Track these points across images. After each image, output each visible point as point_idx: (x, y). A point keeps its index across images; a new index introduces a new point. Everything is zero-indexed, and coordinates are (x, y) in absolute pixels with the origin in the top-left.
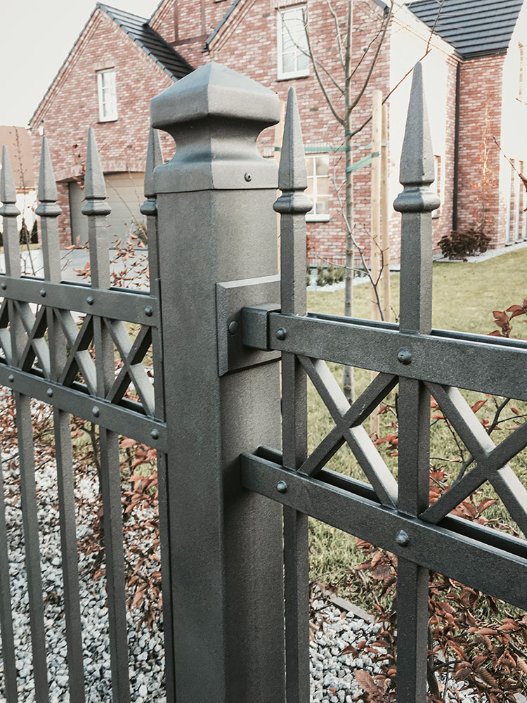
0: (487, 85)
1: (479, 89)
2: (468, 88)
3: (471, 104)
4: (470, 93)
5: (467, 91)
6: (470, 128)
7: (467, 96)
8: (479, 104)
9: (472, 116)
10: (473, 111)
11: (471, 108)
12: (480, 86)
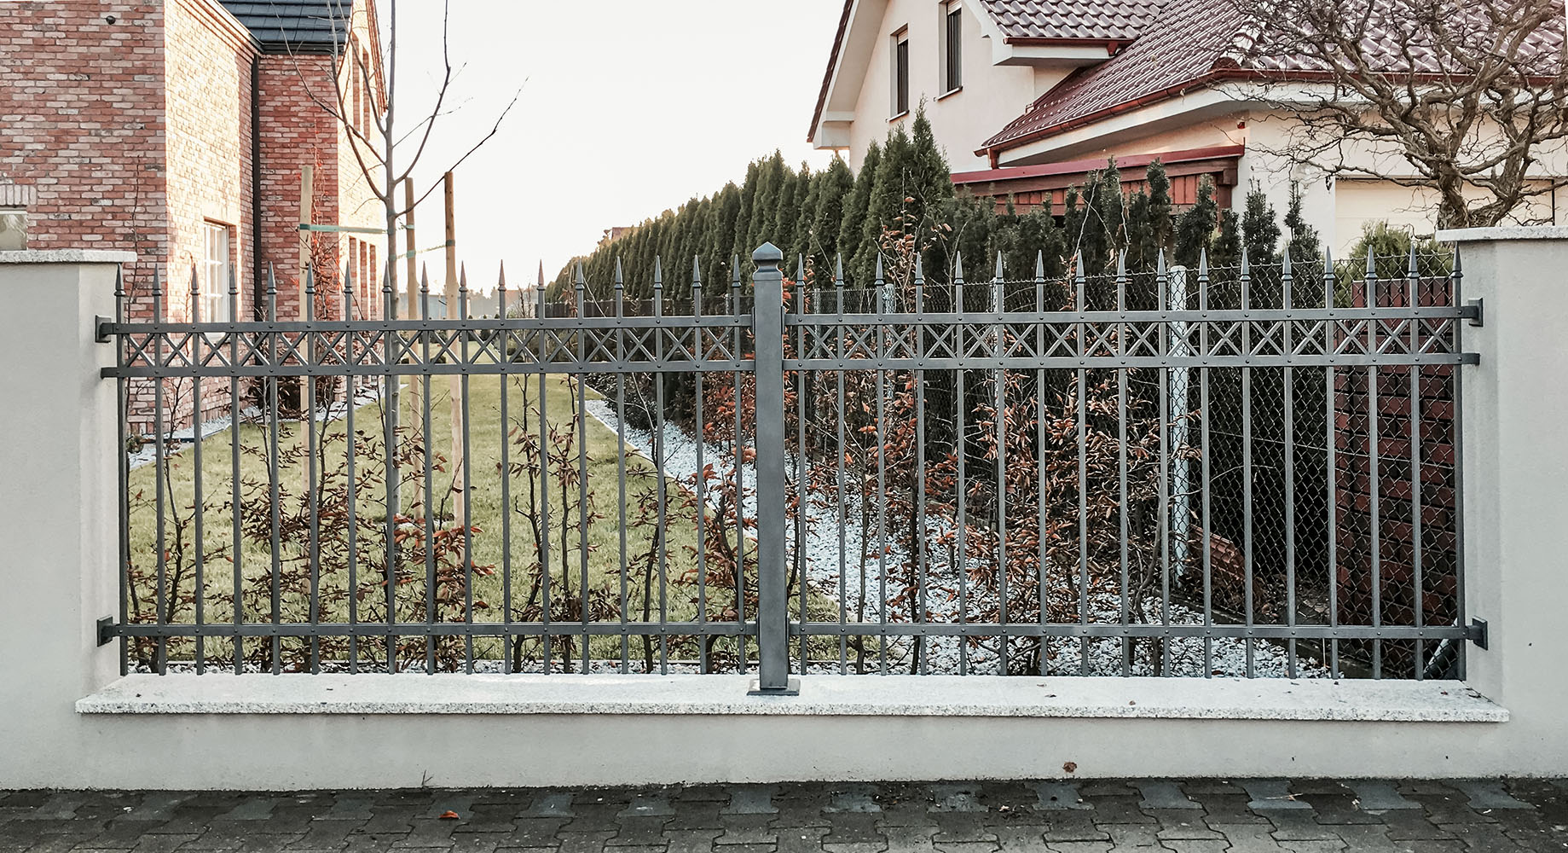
0: (307, 104)
1: (293, 109)
2: (273, 104)
3: (279, 133)
4: (277, 113)
5: (271, 109)
6: (280, 177)
7: (272, 119)
8: (296, 135)
9: (283, 156)
10: (283, 146)
11: (281, 140)
12: (296, 104)
